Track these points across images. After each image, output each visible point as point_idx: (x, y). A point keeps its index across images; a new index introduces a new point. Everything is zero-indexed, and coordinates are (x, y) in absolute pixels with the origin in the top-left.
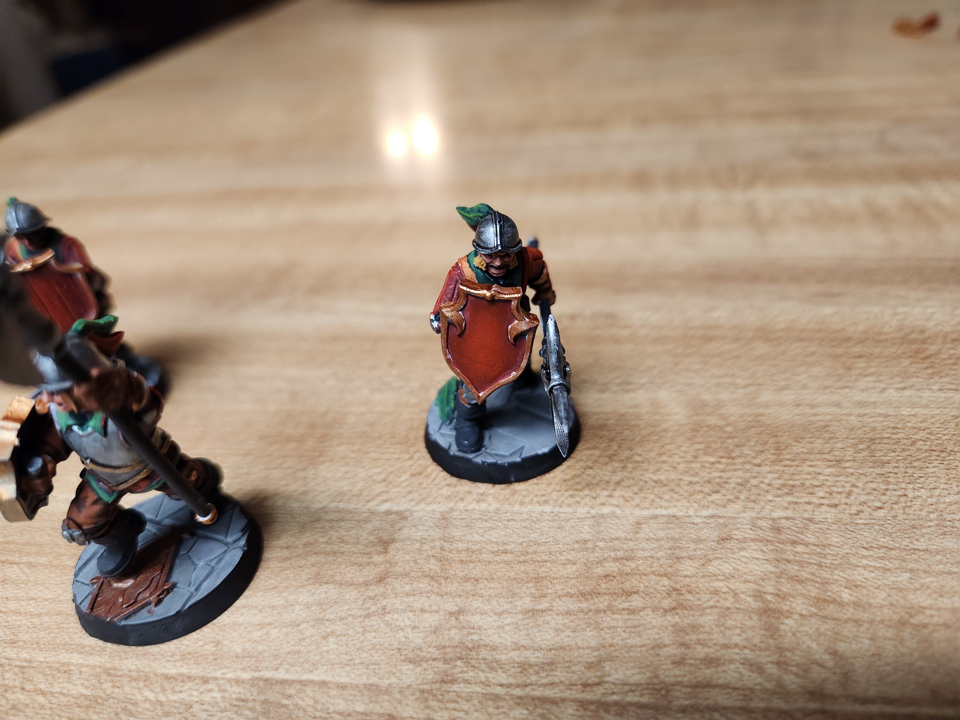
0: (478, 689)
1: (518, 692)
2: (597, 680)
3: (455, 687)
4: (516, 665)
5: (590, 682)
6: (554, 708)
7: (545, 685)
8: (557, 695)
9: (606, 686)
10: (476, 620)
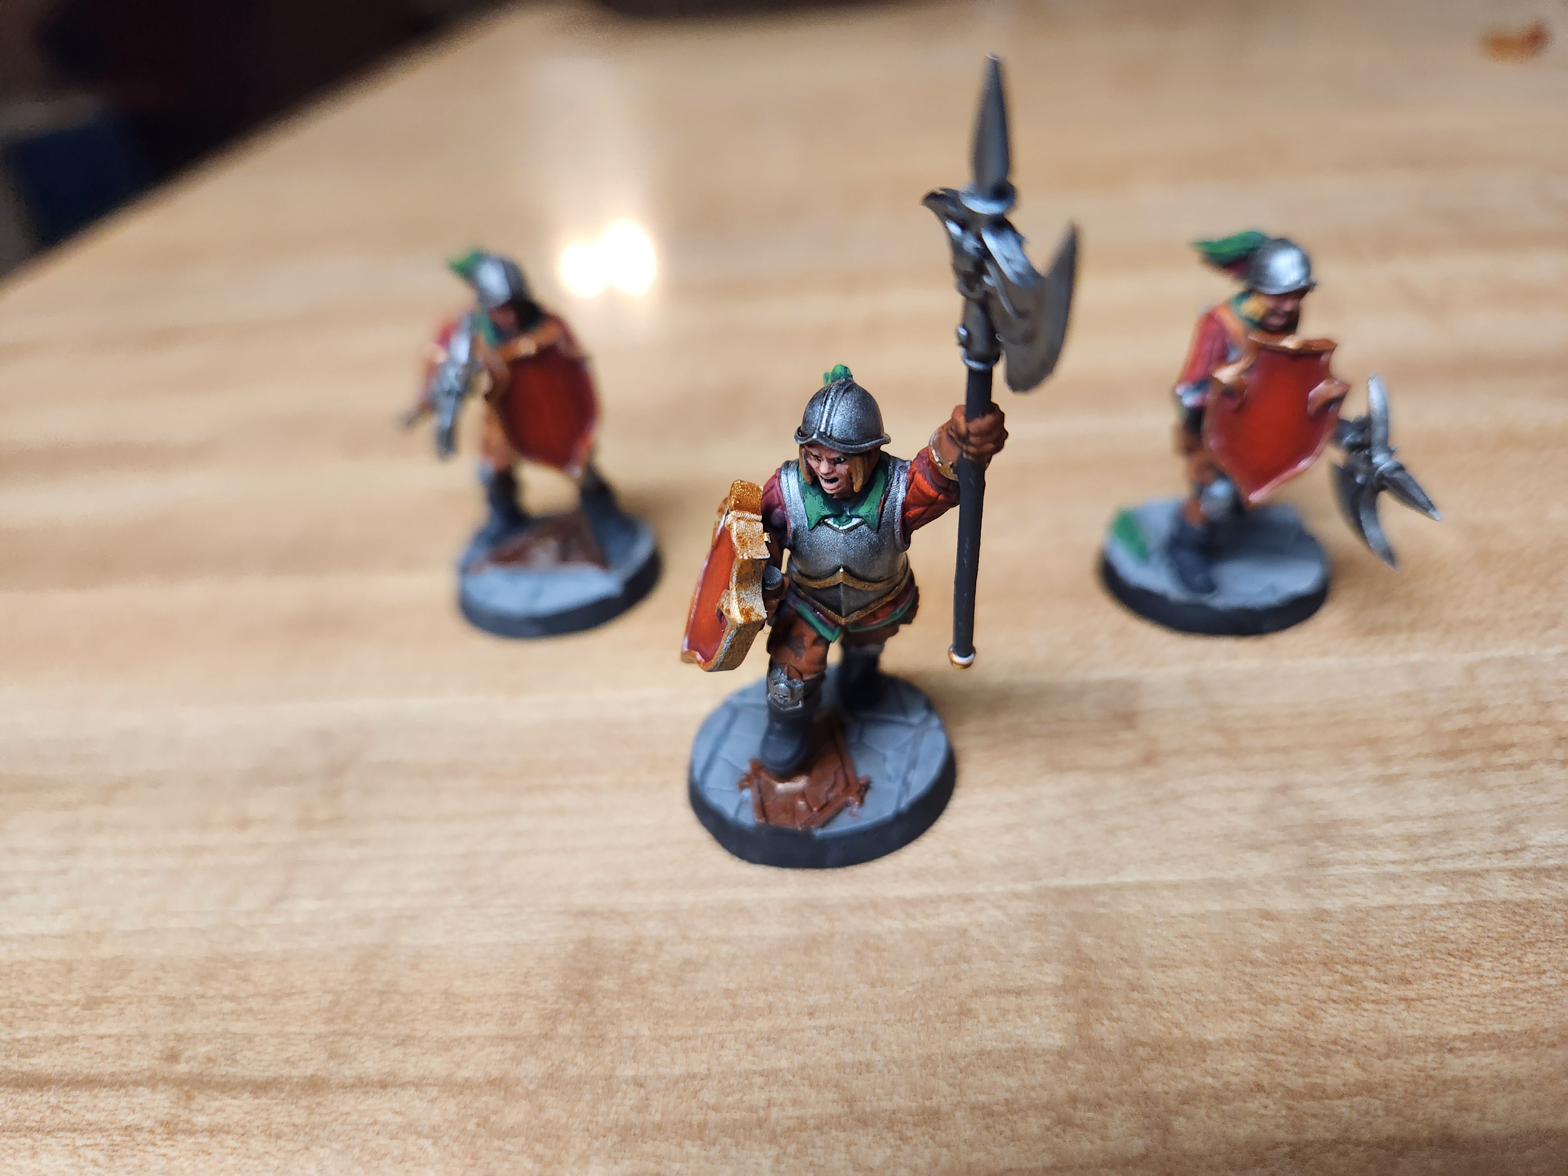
0: (1365, 870)
1: (1419, 868)
2: (1518, 846)
3: (1331, 870)
4: (1398, 838)
5: (1509, 848)
6: (1479, 880)
7: (1453, 857)
8: (1474, 866)
9: (1534, 850)
10: (1312, 794)
